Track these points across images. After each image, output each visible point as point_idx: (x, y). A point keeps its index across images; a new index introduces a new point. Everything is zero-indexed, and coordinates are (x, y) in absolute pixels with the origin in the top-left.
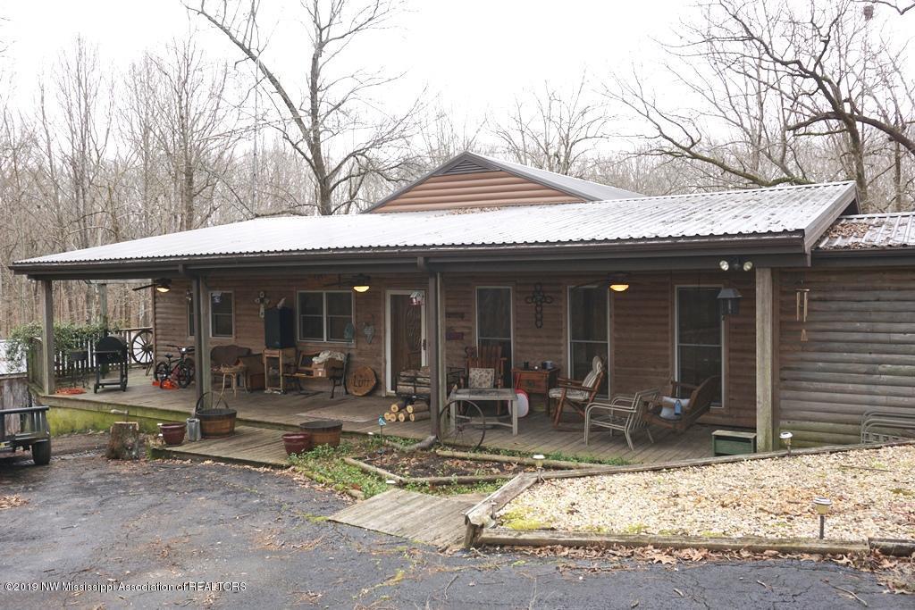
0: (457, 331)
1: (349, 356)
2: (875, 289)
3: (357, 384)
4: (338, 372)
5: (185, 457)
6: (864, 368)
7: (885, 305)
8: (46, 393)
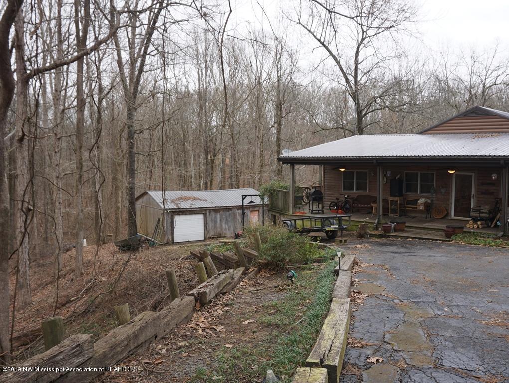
0: (490, 191)
1: (432, 201)
3: (436, 213)
4: (428, 207)
5: (397, 237)
8: (291, 213)
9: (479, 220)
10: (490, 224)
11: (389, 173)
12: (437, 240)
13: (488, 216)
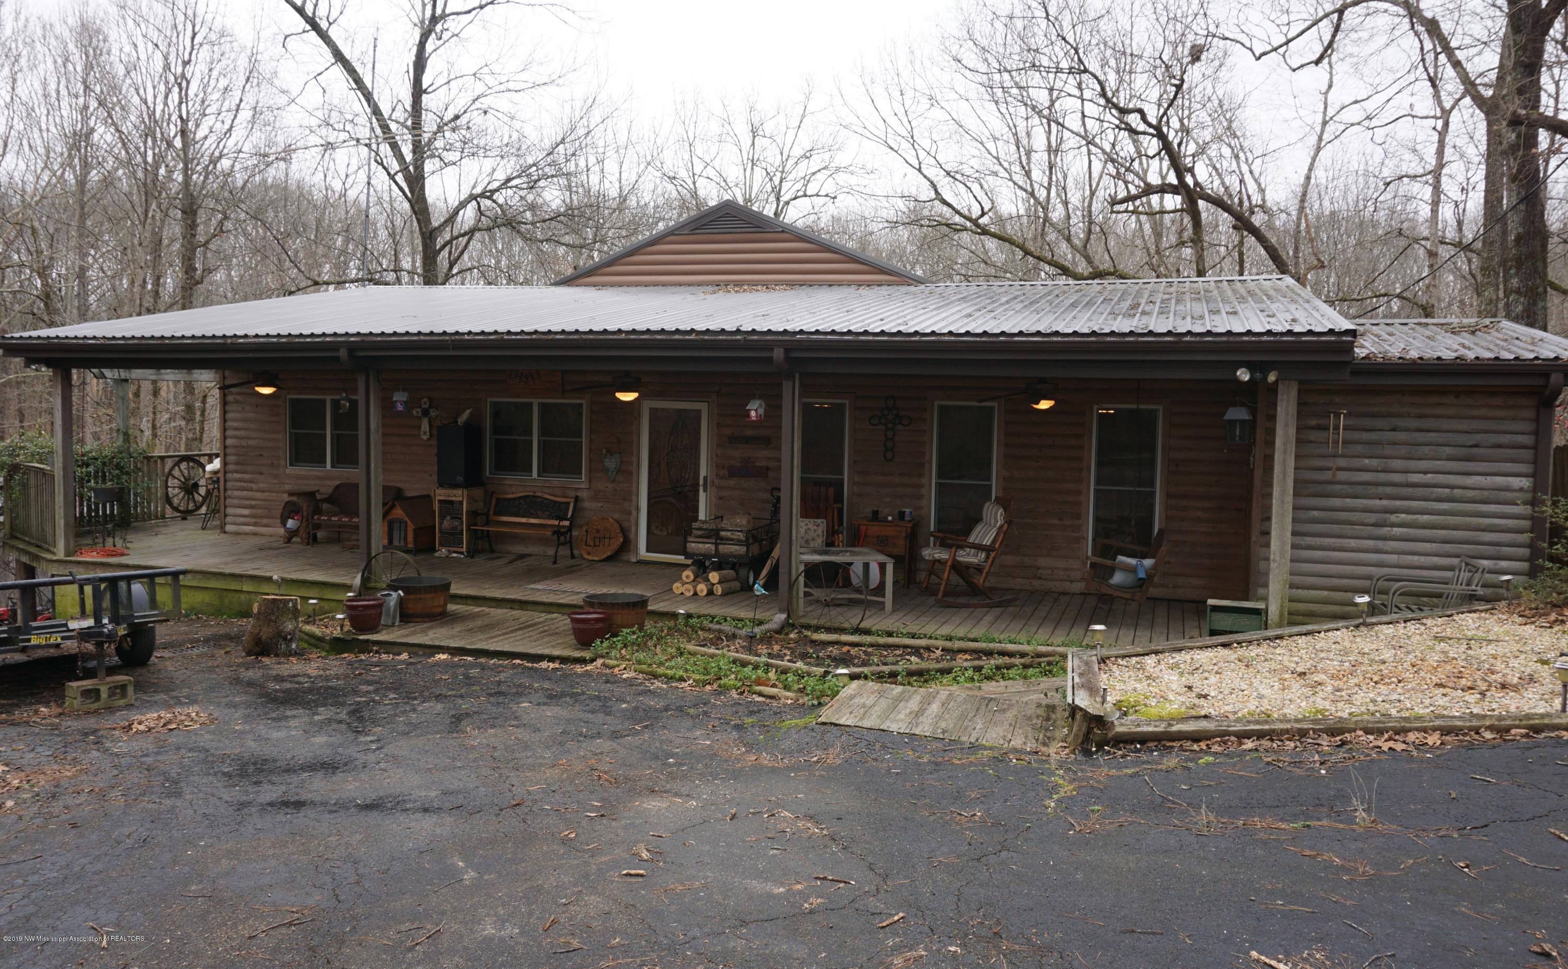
0: (758, 464)
1: (576, 499)
2: (1390, 415)
3: (590, 542)
5: (396, 649)
6: (1372, 518)
7: (1401, 436)
8: (61, 555)
9: (718, 567)
10: (751, 580)
11: (400, 397)
12: (541, 657)
13: (742, 550)
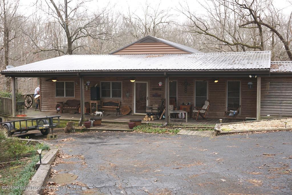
0: (159, 94)
1: (120, 102)
3: (124, 111)
5: (95, 130)
6: (279, 102)
7: (284, 86)
9: (152, 115)
10: (159, 117)
11: (88, 82)
12: (123, 131)
13: (157, 111)
